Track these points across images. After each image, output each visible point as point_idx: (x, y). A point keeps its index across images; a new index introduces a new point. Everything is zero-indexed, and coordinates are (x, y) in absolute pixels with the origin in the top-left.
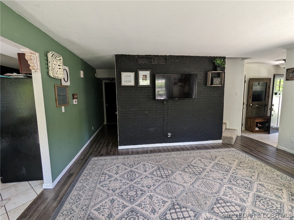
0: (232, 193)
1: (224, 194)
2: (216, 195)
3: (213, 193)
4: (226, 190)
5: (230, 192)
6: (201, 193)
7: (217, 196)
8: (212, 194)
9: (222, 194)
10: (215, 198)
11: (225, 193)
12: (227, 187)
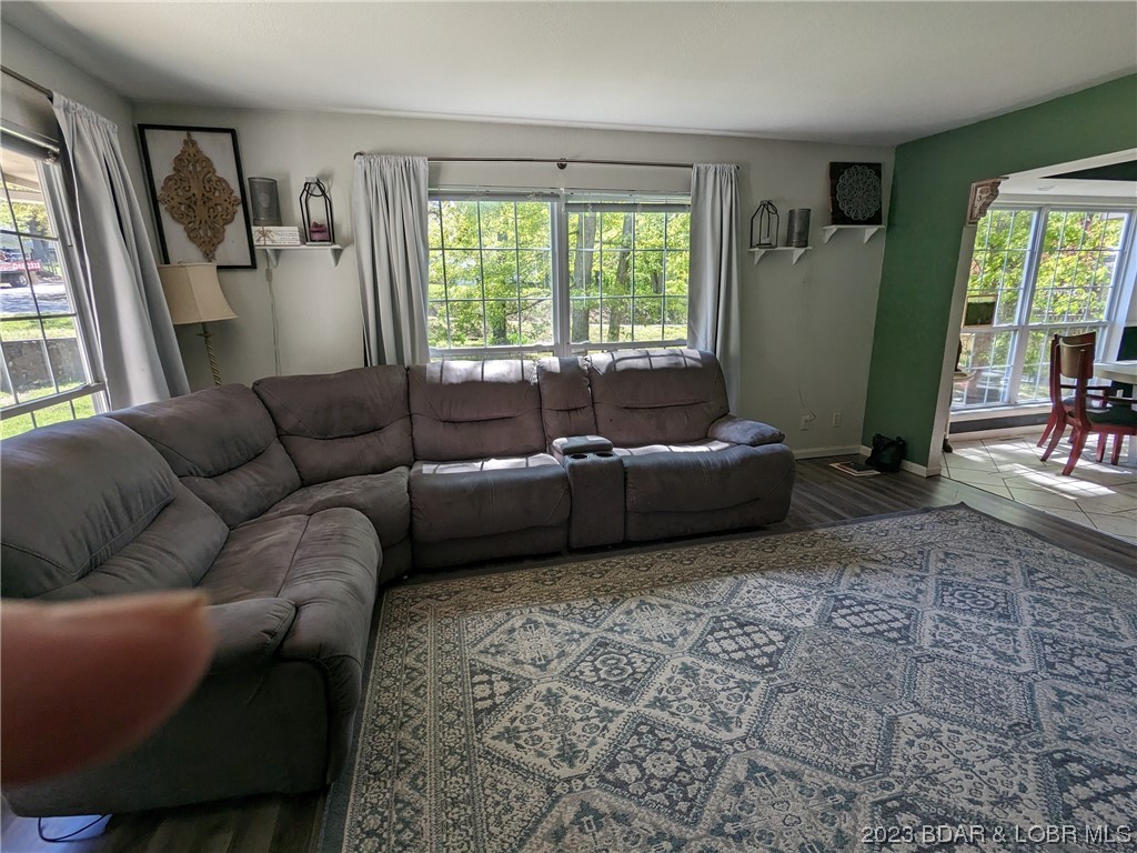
0: (719, 698)
1: (751, 691)
2: (780, 681)
3: (790, 692)
4: (741, 710)
5: (726, 701)
6: (835, 685)
7: (774, 679)
8: (793, 685)
9: (759, 686)
10: (782, 672)
11: (744, 695)
12: (733, 726)
